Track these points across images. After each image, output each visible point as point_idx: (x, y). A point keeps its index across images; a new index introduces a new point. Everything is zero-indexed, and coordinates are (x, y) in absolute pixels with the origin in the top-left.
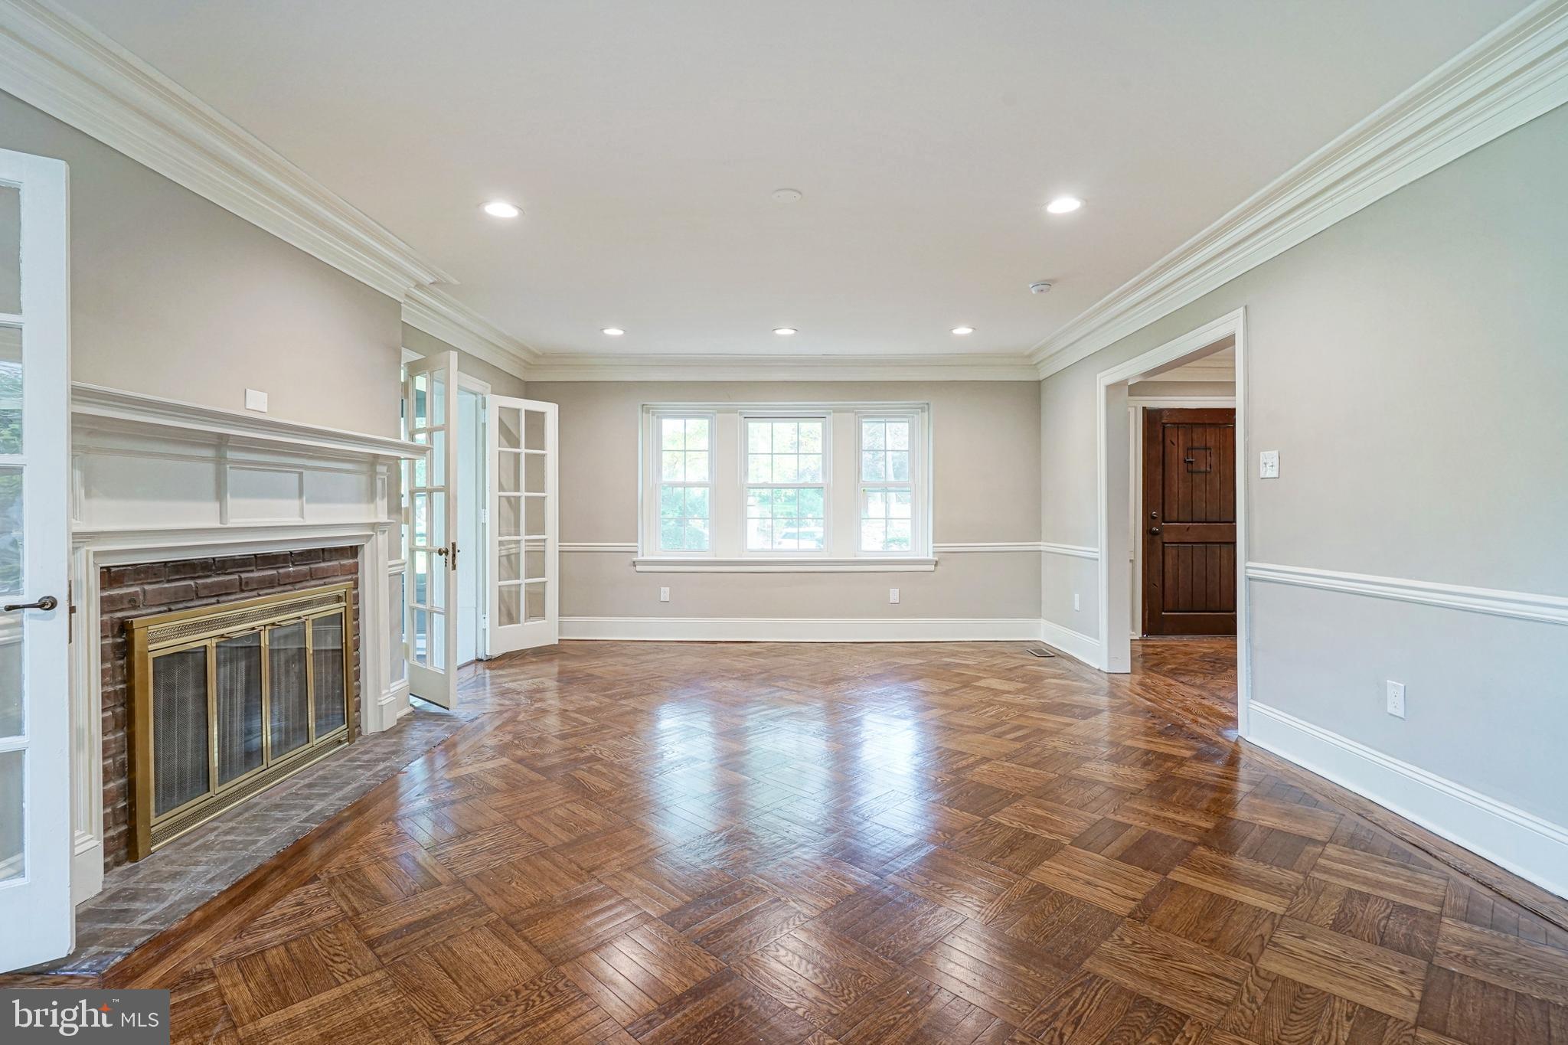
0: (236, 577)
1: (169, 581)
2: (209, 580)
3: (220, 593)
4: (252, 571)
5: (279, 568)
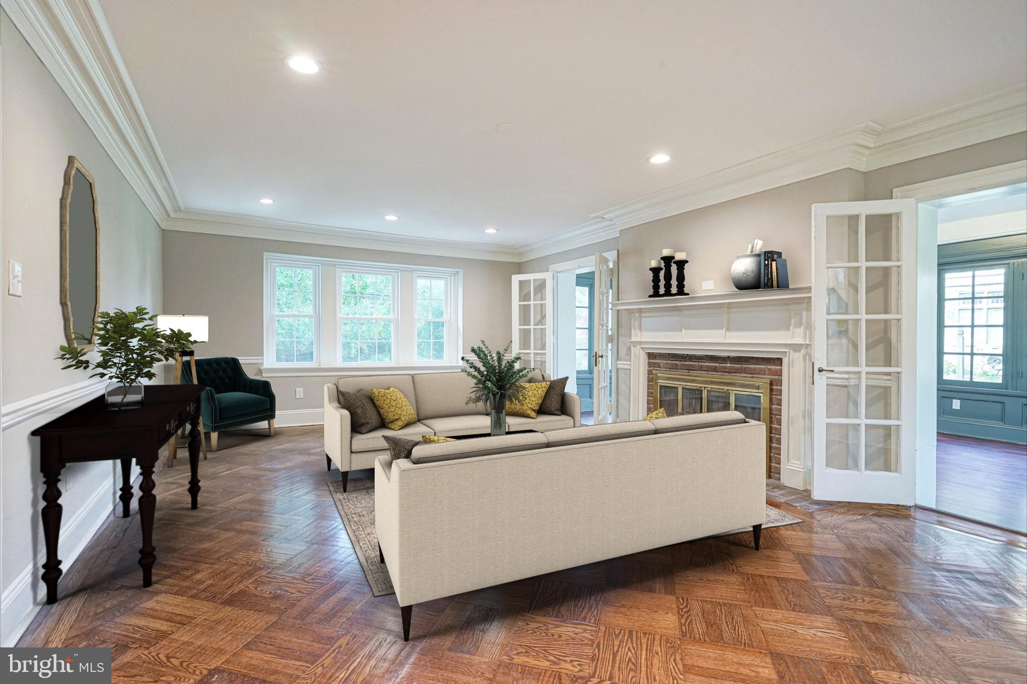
0: (697, 363)
2: (685, 363)
3: (690, 369)
4: (705, 362)
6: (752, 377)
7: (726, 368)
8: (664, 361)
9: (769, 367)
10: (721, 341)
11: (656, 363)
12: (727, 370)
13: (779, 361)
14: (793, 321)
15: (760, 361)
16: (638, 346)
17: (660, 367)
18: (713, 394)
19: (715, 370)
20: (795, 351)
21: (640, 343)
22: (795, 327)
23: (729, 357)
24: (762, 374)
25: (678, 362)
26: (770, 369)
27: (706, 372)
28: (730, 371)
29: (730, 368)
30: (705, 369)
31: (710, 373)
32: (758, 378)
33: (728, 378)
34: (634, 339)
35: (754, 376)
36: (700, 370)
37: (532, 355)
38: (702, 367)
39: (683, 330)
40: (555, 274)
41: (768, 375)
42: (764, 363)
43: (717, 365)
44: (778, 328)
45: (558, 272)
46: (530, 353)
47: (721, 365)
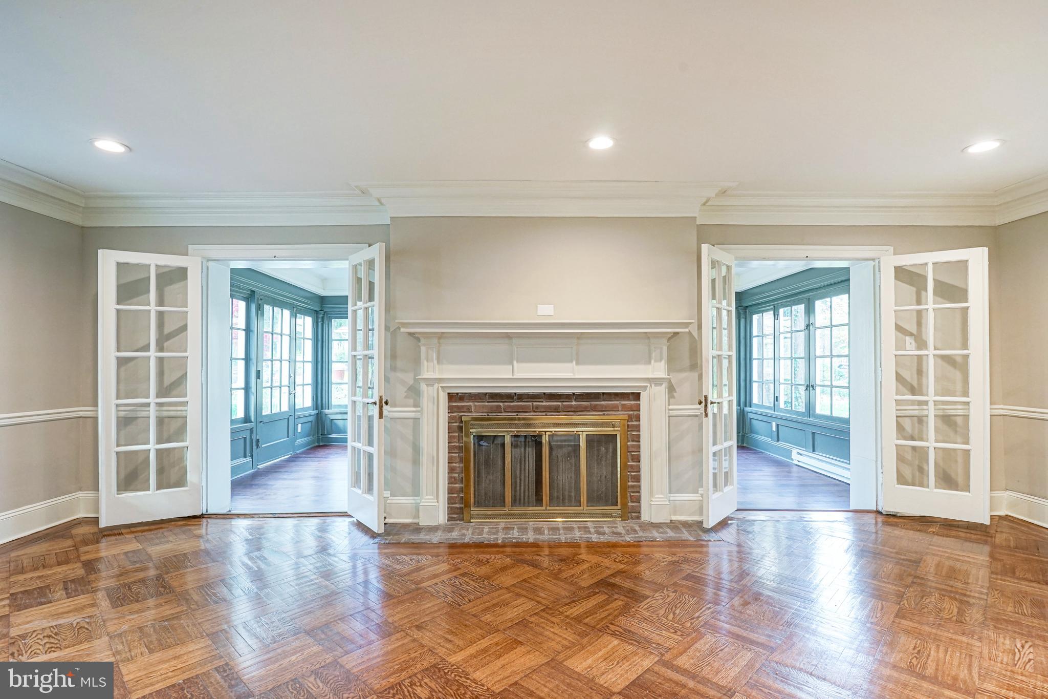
0: (530, 404)
1: (488, 402)
2: (512, 404)
4: (542, 402)
5: (563, 401)
6: (604, 415)
7: (571, 406)
8: (476, 404)
9: (623, 403)
10: (570, 375)
11: (463, 406)
12: (573, 409)
13: (637, 396)
14: (653, 355)
15: (613, 396)
16: (436, 386)
17: (471, 412)
18: (555, 438)
19: (556, 410)
20: (656, 385)
21: (440, 380)
22: (655, 361)
23: (574, 394)
24: (615, 411)
25: (501, 404)
26: (623, 405)
27: (544, 414)
28: (576, 410)
29: (577, 406)
30: (543, 410)
31: (548, 414)
32: (611, 415)
33: (577, 418)
34: (426, 375)
35: (606, 413)
36: (535, 412)
37: (152, 408)
38: (537, 407)
39: (515, 363)
40: (205, 262)
41: (622, 411)
42: (617, 399)
43: (560, 404)
44: (635, 362)
45: (209, 260)
46: (148, 405)
47: (564, 403)
